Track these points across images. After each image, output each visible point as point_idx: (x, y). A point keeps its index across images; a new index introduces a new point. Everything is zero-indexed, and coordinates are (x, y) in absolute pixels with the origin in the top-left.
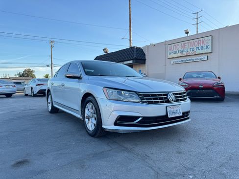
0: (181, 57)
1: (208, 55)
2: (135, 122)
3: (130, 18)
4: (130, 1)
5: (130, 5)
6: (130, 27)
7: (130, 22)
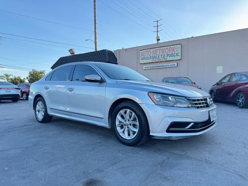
0: (152, 63)
1: (178, 62)
2: (186, 128)
3: (95, 19)
4: (95, 1)
5: (95, 5)
6: (95, 28)
7: (95, 23)
